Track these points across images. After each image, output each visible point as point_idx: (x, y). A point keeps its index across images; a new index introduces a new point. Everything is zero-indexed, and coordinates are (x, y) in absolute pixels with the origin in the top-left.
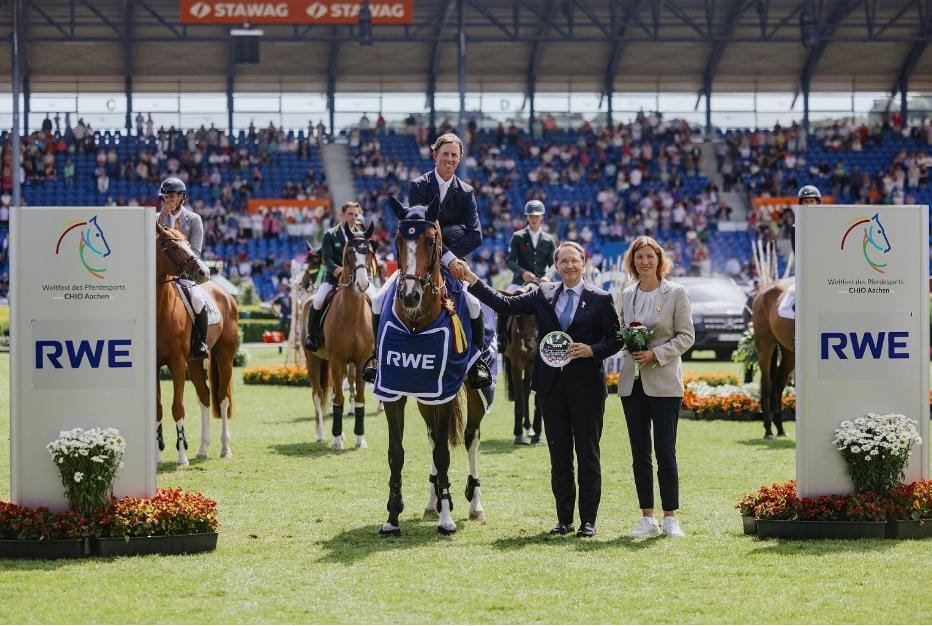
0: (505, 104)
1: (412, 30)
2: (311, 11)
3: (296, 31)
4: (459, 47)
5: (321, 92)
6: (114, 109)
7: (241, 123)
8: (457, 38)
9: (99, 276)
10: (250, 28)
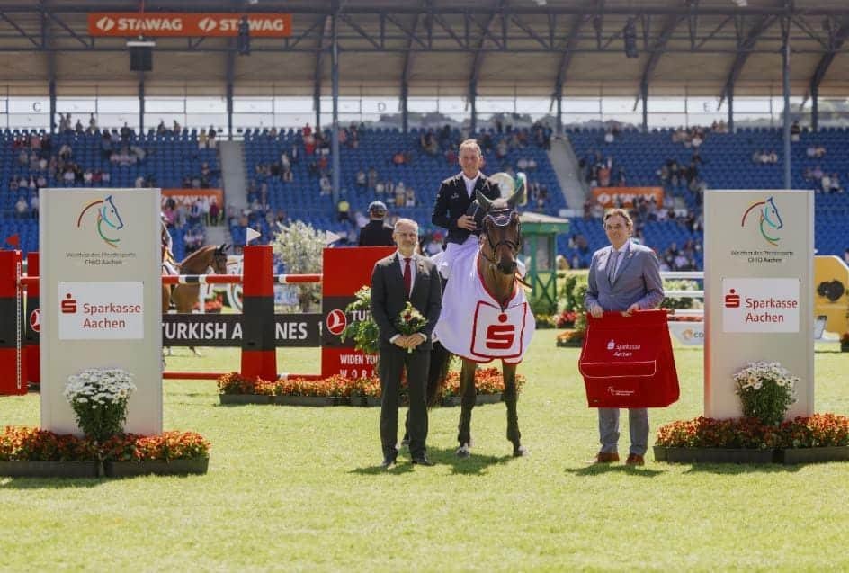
0: (382, 107)
1: (291, 42)
2: (202, 25)
3: (190, 43)
4: (333, 56)
5: (222, 96)
6: (40, 110)
7: (151, 122)
8: (330, 49)
9: (113, 245)
10: (144, 40)
